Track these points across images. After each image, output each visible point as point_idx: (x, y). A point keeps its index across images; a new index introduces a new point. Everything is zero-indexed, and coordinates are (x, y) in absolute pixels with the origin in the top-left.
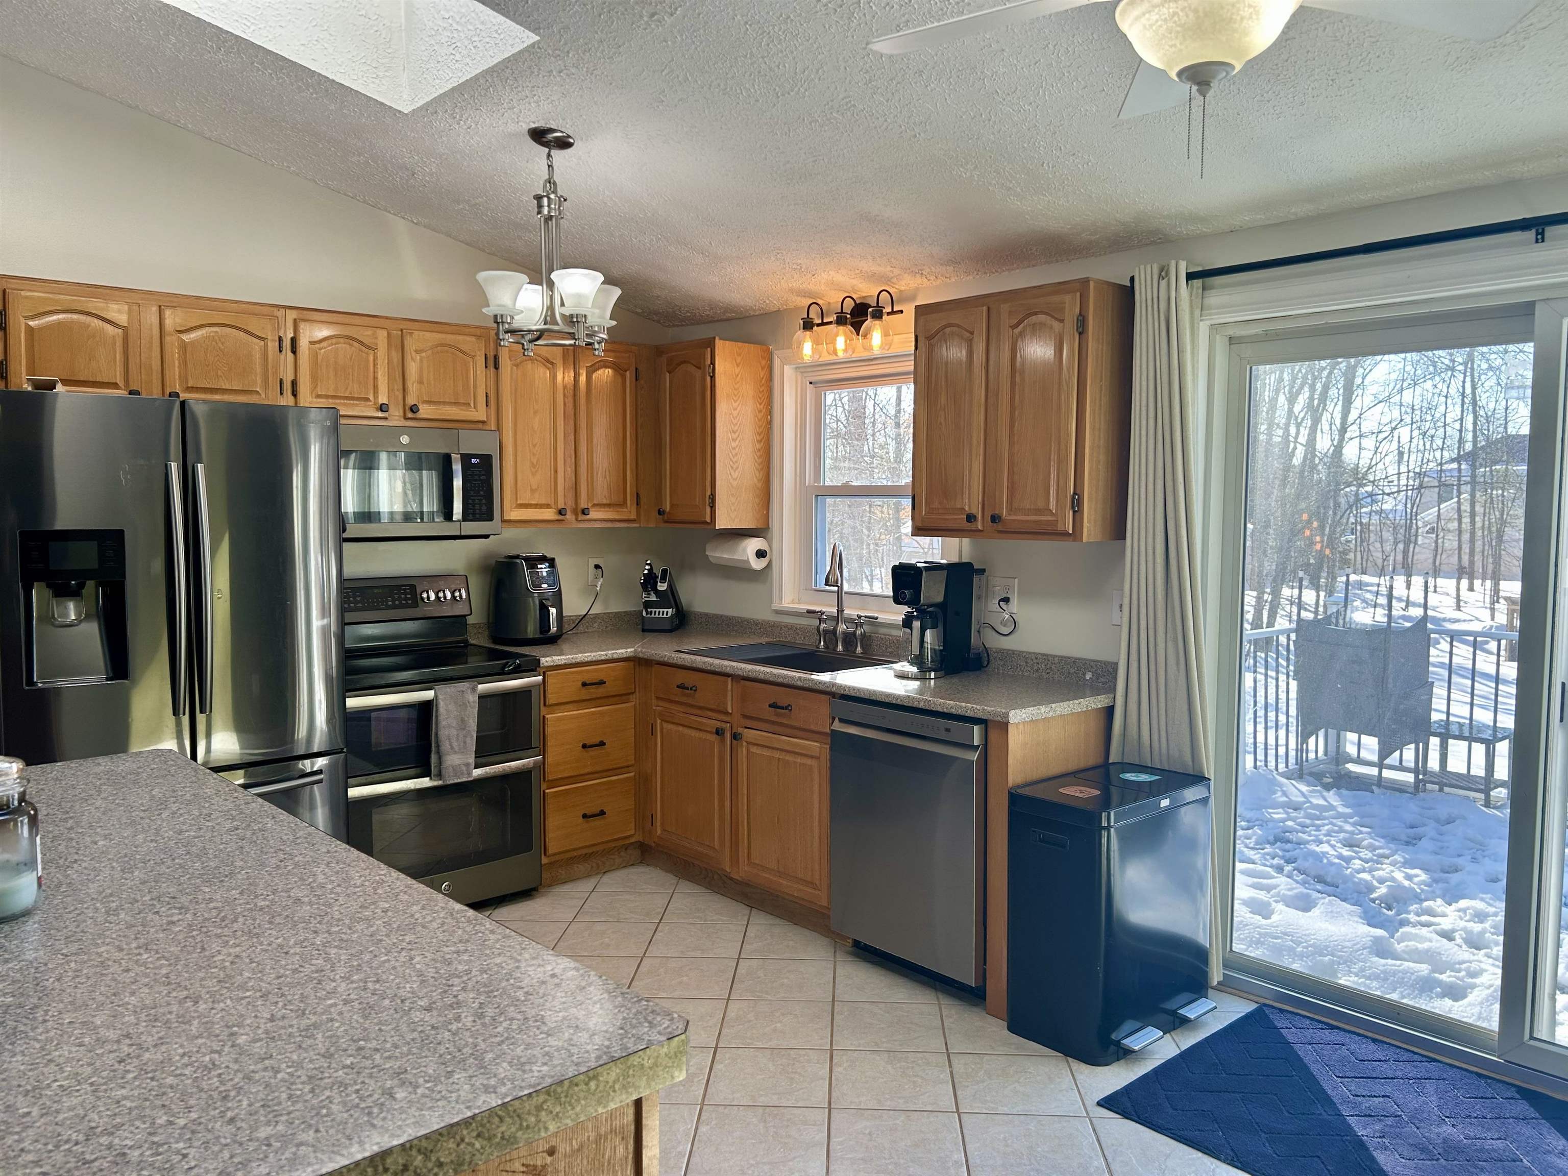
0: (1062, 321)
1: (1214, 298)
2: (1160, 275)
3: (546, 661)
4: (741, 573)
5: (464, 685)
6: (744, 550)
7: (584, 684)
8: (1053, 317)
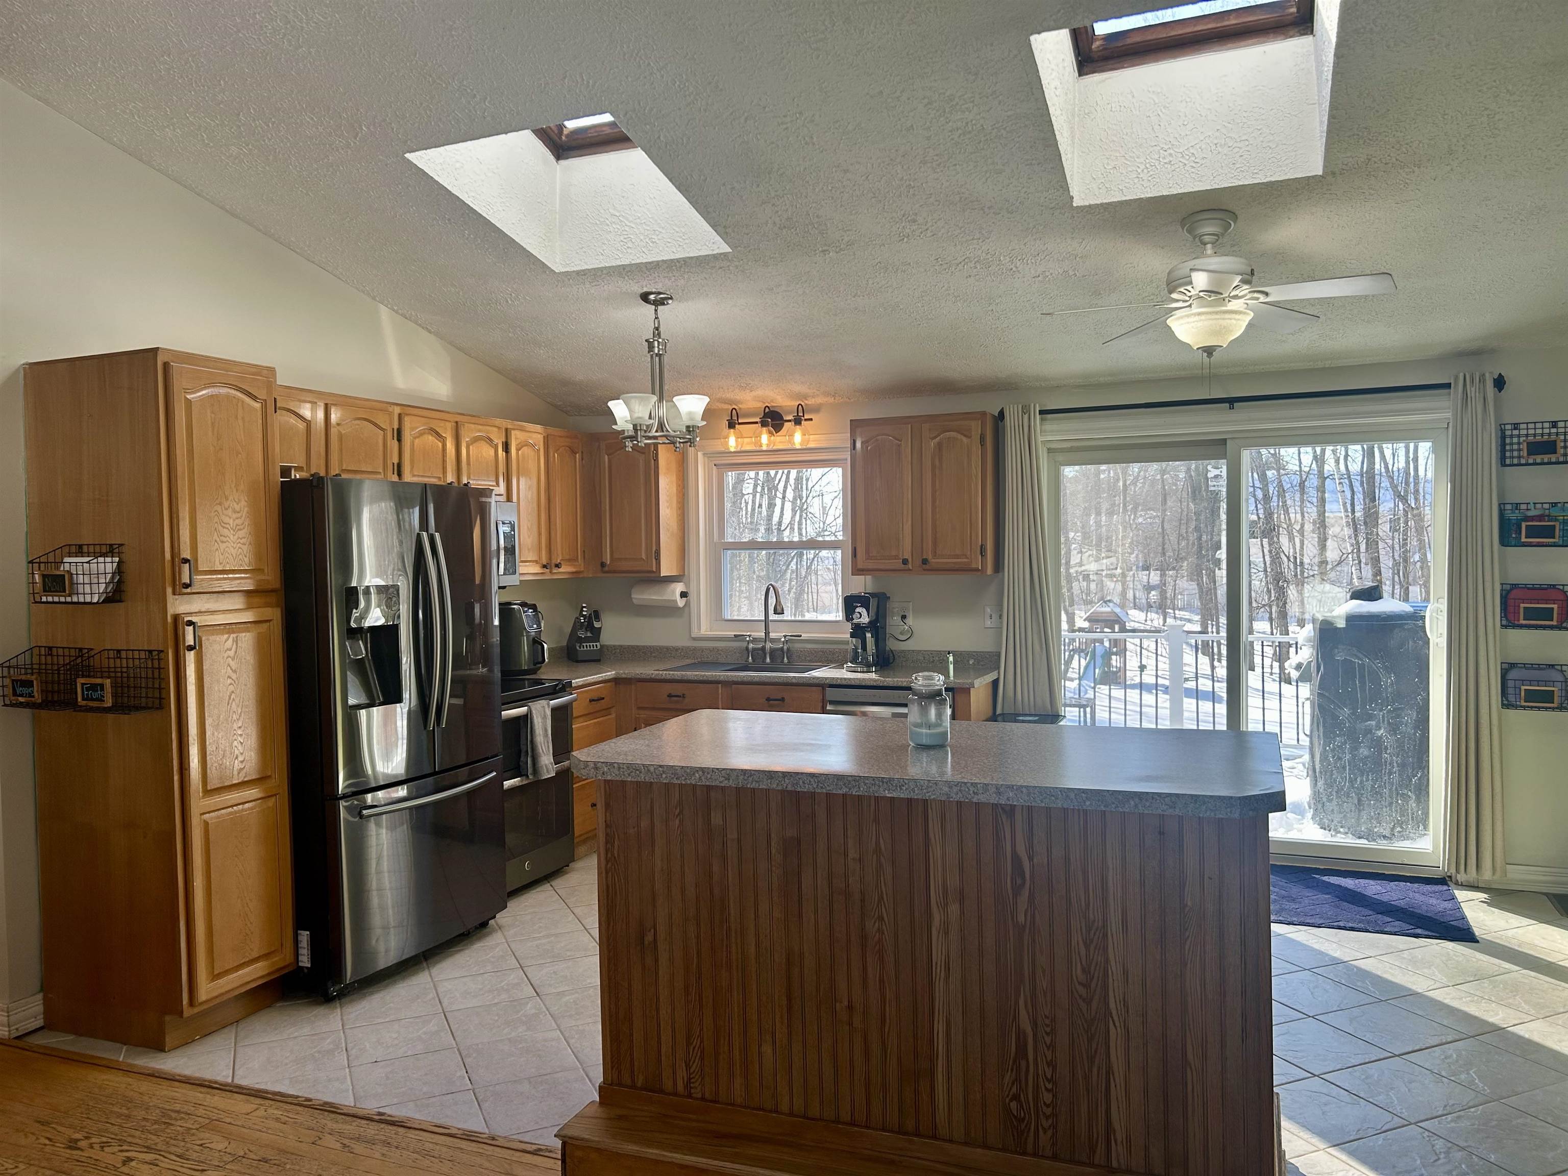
0: (970, 437)
1: (1048, 426)
2: (1023, 411)
3: (575, 682)
4: (669, 610)
5: (543, 702)
6: (674, 592)
7: (591, 701)
8: (962, 434)
